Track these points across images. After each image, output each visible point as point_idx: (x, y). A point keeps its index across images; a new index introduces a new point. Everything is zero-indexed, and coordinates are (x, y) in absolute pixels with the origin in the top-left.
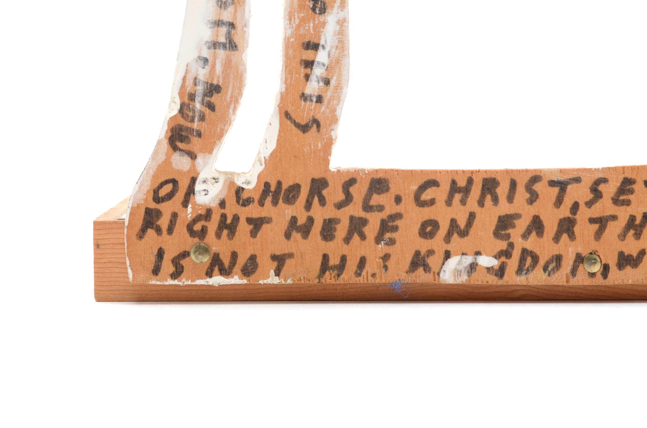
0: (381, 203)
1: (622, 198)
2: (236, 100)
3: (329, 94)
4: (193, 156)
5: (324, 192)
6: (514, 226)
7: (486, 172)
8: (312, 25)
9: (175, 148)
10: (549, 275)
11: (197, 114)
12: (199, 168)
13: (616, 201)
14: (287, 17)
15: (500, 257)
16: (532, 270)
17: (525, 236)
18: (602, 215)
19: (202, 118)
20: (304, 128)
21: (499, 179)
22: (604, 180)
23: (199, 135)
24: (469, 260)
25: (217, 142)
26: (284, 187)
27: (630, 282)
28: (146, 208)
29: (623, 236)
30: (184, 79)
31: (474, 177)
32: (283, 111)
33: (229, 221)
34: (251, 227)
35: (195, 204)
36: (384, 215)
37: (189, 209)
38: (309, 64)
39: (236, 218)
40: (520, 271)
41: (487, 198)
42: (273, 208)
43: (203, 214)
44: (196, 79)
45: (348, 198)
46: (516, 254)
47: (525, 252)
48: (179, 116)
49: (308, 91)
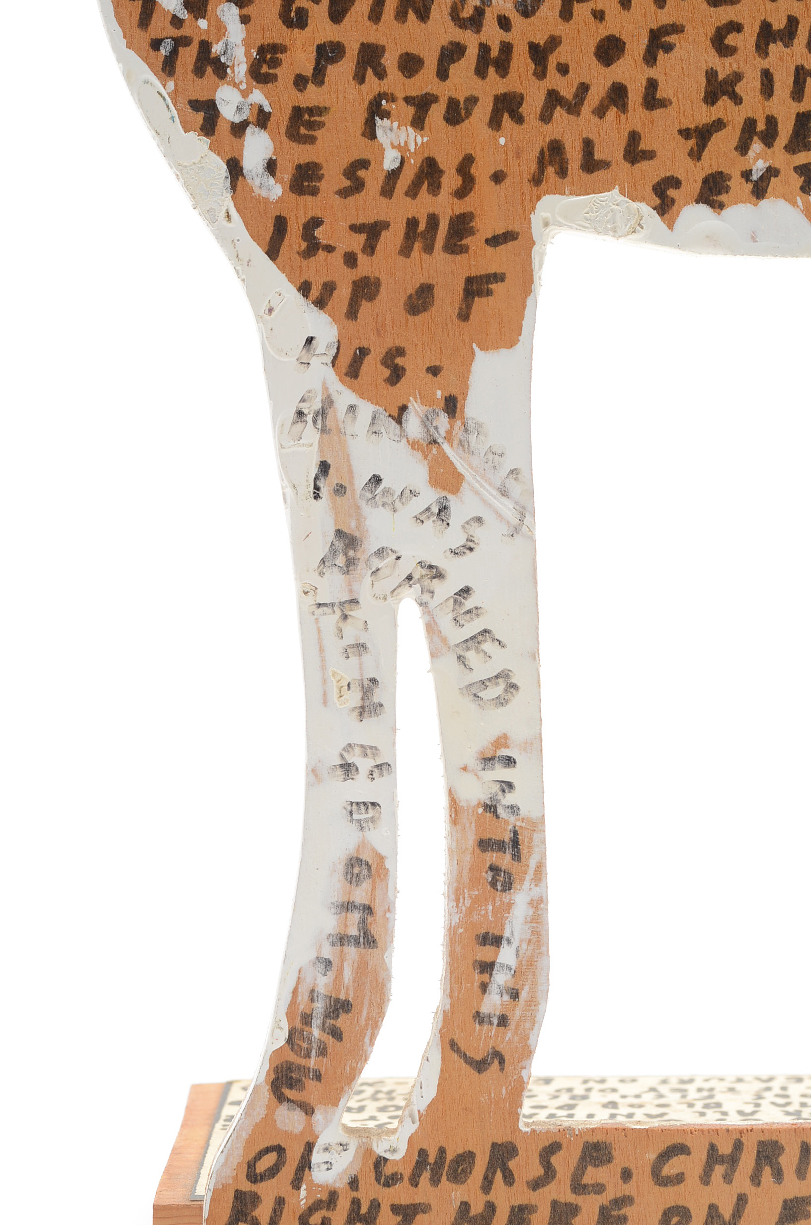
0: (600, 1181)
2: (375, 1023)
3: (518, 1013)
4: (308, 1110)
5: (512, 1164)
7: (763, 1132)
8: (490, 908)
9: (281, 1098)
11: (315, 1046)
12: (317, 1128)
14: (453, 897)
19: (323, 1051)
20: (480, 1066)
21: (783, 1142)
23: (318, 1077)
25: (346, 1088)
26: (450, 1156)
28: (237, 1191)
30: (295, 992)
31: (743, 1139)
32: (447, 1040)
33: (364, 1210)
34: (399, 1218)
35: (311, 1184)
36: (604, 1199)
37: (303, 1192)
38: (487, 967)
39: (375, 1205)
41: (764, 1172)
42: (433, 1189)
43: (324, 1199)
44: (312, 991)
45: (549, 1173)
48: (288, 1048)
49: (485, 1009)
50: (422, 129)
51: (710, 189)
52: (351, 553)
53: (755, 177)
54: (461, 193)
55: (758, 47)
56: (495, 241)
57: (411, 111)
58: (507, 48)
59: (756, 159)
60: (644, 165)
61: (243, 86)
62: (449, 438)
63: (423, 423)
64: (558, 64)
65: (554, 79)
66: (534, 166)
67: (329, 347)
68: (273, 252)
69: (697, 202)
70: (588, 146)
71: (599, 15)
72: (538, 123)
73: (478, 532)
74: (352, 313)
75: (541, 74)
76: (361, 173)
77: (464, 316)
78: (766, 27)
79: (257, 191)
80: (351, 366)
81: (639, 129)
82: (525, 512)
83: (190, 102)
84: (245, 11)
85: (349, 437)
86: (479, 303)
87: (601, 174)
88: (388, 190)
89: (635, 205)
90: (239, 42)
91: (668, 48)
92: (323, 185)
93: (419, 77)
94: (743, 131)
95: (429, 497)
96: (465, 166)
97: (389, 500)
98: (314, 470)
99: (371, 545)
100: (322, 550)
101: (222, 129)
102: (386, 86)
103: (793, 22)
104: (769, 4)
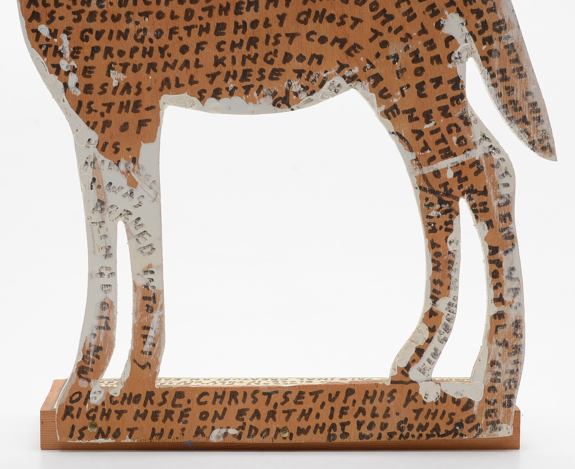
0: (181, 403)
1: (298, 401)
2: (110, 354)
3: (155, 351)
4: (89, 381)
5: (153, 398)
6: (246, 415)
7: (232, 388)
8: (146, 318)
9: (80, 377)
10: (263, 438)
11: (91, 361)
12: (92, 387)
13: (296, 402)
14: (135, 314)
15: (239, 430)
16: (255, 436)
17: (251, 419)
18: (289, 409)
19: (93, 362)
20: (143, 367)
21: (238, 392)
22: (290, 392)
23: (92, 370)
24: (224, 431)
25: (101, 374)
26: (133, 396)
27: (303, 442)
28: (66, 406)
29: (299, 419)
30: (85, 344)
31: (226, 391)
32: (133, 359)
33: (106, 412)
34: (117, 415)
35: (90, 404)
36: (182, 409)
37: (87, 406)
38: (145, 337)
39: (110, 411)
40: (249, 436)
41: (232, 401)
42: (128, 405)
43: (94, 408)
44: (90, 344)
45: (165, 401)
46: (247, 428)
47: (251, 427)
48: (82, 361)
49: (144, 350)
50: (125, 74)
51: (216, 93)
52: (102, 207)
53: (230, 90)
54: (137, 94)
55: (231, 49)
56: (148, 109)
57: (121, 68)
58: (152, 49)
59: (230, 84)
60: (195, 85)
61: (68, 60)
62: (133, 170)
63: (125, 166)
64: (168, 54)
65: (166, 58)
66: (160, 86)
67: (95, 142)
68: (78, 112)
69: (212, 97)
70: (177, 79)
71: (181, 38)
72: (161, 72)
73: (142, 200)
74: (103, 131)
75: (162, 56)
76: (106, 87)
77: (138, 132)
78: (233, 42)
79: (73, 93)
80: (102, 148)
81: (193, 74)
82: (157, 194)
83: (52, 65)
84: (69, 36)
85: (102, 170)
86: (143, 128)
87: (181, 88)
88: (114, 93)
89: (192, 98)
90: (67, 46)
91: (203, 49)
92: (93, 91)
93: (124, 57)
94: (226, 75)
95: (127, 189)
96: (139, 85)
97: (114, 190)
98: (91, 181)
99: (109, 204)
100: (93, 206)
101: (62, 73)
102: (113, 60)
103: (242, 41)
104: (234, 35)
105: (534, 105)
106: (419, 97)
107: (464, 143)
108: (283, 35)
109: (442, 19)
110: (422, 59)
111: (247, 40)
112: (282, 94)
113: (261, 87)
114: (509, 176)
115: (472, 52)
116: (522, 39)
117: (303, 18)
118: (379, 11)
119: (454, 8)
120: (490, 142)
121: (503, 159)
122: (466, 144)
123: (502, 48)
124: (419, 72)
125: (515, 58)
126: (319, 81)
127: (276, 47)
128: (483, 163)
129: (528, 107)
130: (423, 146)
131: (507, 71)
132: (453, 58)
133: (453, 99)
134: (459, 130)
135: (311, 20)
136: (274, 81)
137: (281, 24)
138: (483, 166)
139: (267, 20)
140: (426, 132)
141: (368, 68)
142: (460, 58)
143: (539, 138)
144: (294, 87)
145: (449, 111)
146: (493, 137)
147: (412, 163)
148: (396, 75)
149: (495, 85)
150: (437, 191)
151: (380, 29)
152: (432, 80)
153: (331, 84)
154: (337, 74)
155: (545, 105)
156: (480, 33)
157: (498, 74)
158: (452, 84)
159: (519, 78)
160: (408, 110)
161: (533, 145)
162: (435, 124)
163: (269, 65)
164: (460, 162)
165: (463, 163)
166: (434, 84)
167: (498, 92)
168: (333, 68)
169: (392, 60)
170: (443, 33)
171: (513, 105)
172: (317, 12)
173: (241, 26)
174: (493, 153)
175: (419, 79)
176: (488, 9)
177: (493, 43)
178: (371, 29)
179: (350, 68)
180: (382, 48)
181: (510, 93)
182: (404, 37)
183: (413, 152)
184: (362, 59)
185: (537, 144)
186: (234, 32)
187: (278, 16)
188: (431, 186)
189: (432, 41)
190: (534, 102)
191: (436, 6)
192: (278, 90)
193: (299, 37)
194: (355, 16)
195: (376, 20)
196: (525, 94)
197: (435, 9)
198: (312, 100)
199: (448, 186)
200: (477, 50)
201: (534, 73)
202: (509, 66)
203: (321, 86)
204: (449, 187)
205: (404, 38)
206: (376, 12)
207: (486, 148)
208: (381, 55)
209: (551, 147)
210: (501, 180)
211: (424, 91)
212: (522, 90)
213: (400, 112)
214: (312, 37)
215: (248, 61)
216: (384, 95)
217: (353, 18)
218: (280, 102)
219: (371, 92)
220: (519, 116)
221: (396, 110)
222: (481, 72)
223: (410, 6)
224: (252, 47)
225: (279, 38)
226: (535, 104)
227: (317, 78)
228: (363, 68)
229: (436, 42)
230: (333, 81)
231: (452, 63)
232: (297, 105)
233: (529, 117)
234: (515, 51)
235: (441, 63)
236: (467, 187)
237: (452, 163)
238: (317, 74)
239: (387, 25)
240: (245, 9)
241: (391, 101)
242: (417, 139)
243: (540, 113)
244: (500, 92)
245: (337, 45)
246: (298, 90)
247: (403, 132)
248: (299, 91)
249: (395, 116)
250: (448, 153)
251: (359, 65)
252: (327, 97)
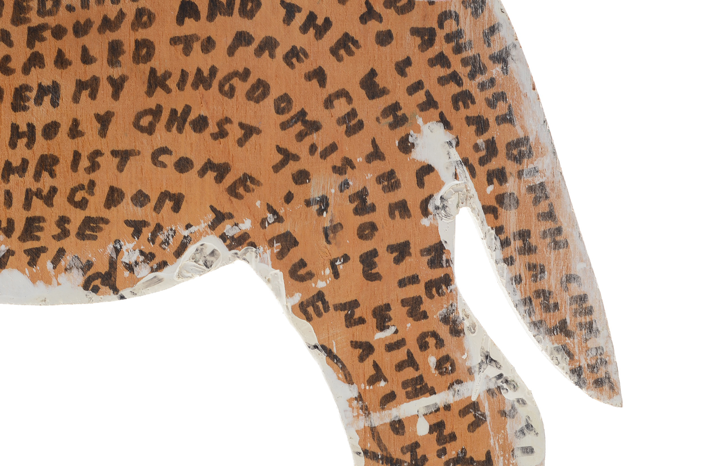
59: (1, 245)
78: (8, 164)
103: (25, 162)
104: (10, 150)
105: (581, 300)
106: (367, 279)
107: (450, 368)
108: (107, 153)
109: (412, 132)
110: (373, 208)
111: (36, 161)
112: (103, 268)
113: (61, 252)
114: (533, 433)
115: (467, 196)
116: (560, 176)
117: (145, 121)
118: (292, 113)
119: (434, 113)
120: (499, 368)
121: (523, 401)
122: (453, 370)
123: (523, 191)
124: (367, 232)
125: (547, 210)
126: (175, 245)
127: (93, 176)
128: (486, 408)
129: (571, 304)
130: (373, 372)
131: (531, 235)
132: (431, 208)
133: (429, 286)
134: (440, 343)
135: (161, 126)
136: (87, 242)
137: (103, 132)
138: (484, 413)
139: (76, 123)
140: (379, 346)
141: (270, 222)
142: (444, 207)
143: (589, 362)
144: (126, 253)
145: (423, 308)
146: (504, 358)
147: (350, 406)
148: (322, 236)
149: (509, 261)
150: (397, 459)
151: (293, 147)
152: (391, 248)
153: (197, 250)
154: (209, 230)
155: (601, 301)
156: (483, 161)
157: (514, 240)
158: (429, 257)
159: (555, 249)
160: (345, 304)
161: (579, 375)
162: (396, 332)
163: (78, 210)
164: (441, 405)
165: (447, 407)
166: (395, 254)
167: (514, 275)
168: (203, 219)
169: (315, 207)
170: (414, 159)
171: (542, 299)
172: (174, 112)
173: (24, 133)
174: (503, 389)
175: (367, 246)
176: (497, 118)
177: (506, 181)
178: (277, 146)
179: (235, 220)
180: (296, 183)
181: (536, 277)
182: (339, 164)
183: (353, 384)
184: (258, 203)
185: (586, 373)
186: (10, 145)
187: (98, 118)
188: (386, 449)
189: (391, 174)
190: (582, 294)
191: (400, 109)
192: (94, 259)
193: (137, 157)
194: (247, 121)
195: (286, 131)
196: (564, 279)
197: (399, 113)
198: (160, 280)
199: (418, 450)
200: (476, 194)
201: (581, 240)
202: (535, 226)
203: (179, 253)
204: (420, 452)
205: (339, 168)
206: (287, 115)
207: (490, 380)
208: (294, 198)
209: (612, 380)
210: (518, 440)
211: (375, 267)
212: (559, 271)
213: (329, 307)
214: (163, 158)
215: (36, 202)
216: (299, 273)
217: (242, 125)
218: (97, 282)
219: (274, 267)
220: (553, 321)
221: (323, 303)
222: (482, 235)
223: (351, 106)
224: (45, 175)
225: (99, 159)
226: (583, 298)
227: (170, 237)
228: (260, 221)
229: (399, 175)
230: (202, 245)
231: (430, 216)
232: (130, 289)
233: (573, 322)
234: (547, 197)
235: (409, 216)
236: (454, 453)
237: (427, 407)
238: (171, 230)
239: (308, 141)
240: (32, 101)
241: (313, 285)
242: (362, 359)
243: (593, 316)
244: (518, 274)
245: (211, 175)
246: (133, 260)
247: (334, 344)
248: (136, 262)
249: (319, 315)
250: (418, 387)
251: (252, 216)
252: (190, 275)
